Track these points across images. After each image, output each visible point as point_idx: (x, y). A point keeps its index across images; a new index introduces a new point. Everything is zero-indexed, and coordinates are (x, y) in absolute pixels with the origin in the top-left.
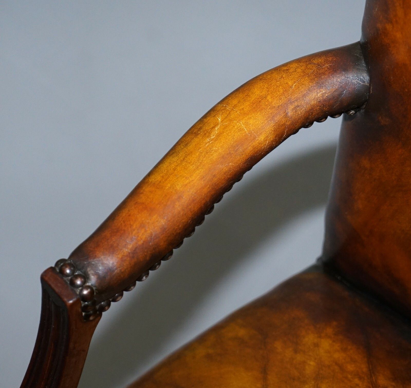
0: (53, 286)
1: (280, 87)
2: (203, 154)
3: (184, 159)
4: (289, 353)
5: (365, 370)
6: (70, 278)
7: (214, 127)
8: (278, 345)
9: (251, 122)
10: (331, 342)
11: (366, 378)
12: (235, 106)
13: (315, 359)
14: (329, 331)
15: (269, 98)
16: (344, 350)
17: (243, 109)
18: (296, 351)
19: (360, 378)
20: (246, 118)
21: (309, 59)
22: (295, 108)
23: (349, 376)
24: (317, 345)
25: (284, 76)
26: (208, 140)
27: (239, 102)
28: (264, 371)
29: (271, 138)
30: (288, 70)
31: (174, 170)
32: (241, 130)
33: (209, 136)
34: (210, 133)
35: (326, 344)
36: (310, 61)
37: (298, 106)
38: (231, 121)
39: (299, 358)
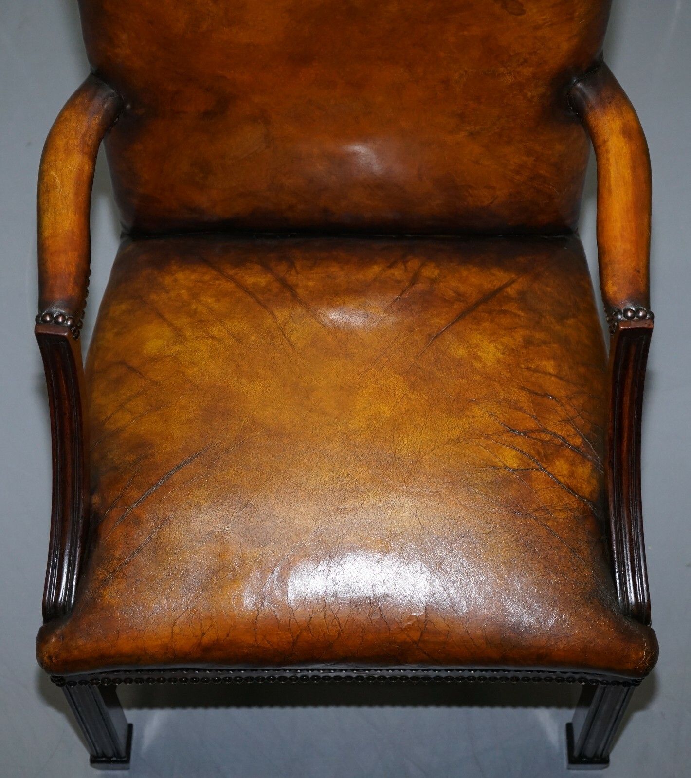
0: (49, 332)
1: (71, 131)
2: (64, 200)
3: (55, 211)
4: (164, 296)
5: (215, 273)
6: (53, 321)
7: (55, 181)
8: (153, 297)
9: (73, 162)
10: (182, 273)
11: (221, 277)
12: (55, 160)
13: (183, 288)
14: (174, 268)
15: (71, 142)
16: (194, 271)
17: (62, 158)
18: (167, 292)
19: (218, 279)
20: (68, 162)
21: (71, 103)
22: (90, 137)
23: (211, 283)
24: (176, 280)
25: (67, 123)
26: (58, 190)
27: (55, 156)
28: (160, 316)
29: (91, 164)
30: (65, 118)
31: (55, 220)
32: (71, 171)
33: (57, 187)
34: (56, 185)
35: (180, 276)
36: (73, 104)
37: (90, 135)
38: (61, 170)
39: (173, 294)
